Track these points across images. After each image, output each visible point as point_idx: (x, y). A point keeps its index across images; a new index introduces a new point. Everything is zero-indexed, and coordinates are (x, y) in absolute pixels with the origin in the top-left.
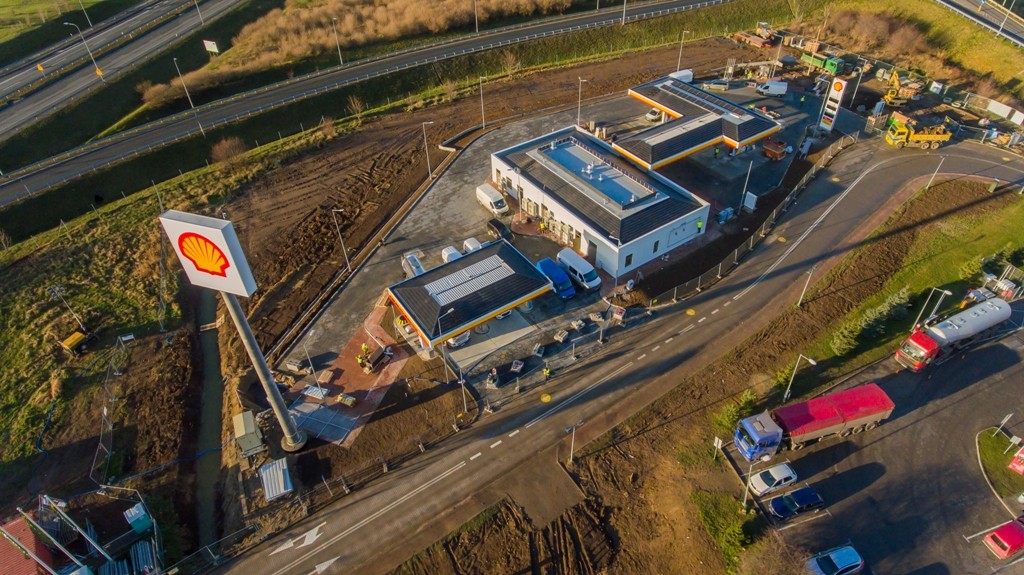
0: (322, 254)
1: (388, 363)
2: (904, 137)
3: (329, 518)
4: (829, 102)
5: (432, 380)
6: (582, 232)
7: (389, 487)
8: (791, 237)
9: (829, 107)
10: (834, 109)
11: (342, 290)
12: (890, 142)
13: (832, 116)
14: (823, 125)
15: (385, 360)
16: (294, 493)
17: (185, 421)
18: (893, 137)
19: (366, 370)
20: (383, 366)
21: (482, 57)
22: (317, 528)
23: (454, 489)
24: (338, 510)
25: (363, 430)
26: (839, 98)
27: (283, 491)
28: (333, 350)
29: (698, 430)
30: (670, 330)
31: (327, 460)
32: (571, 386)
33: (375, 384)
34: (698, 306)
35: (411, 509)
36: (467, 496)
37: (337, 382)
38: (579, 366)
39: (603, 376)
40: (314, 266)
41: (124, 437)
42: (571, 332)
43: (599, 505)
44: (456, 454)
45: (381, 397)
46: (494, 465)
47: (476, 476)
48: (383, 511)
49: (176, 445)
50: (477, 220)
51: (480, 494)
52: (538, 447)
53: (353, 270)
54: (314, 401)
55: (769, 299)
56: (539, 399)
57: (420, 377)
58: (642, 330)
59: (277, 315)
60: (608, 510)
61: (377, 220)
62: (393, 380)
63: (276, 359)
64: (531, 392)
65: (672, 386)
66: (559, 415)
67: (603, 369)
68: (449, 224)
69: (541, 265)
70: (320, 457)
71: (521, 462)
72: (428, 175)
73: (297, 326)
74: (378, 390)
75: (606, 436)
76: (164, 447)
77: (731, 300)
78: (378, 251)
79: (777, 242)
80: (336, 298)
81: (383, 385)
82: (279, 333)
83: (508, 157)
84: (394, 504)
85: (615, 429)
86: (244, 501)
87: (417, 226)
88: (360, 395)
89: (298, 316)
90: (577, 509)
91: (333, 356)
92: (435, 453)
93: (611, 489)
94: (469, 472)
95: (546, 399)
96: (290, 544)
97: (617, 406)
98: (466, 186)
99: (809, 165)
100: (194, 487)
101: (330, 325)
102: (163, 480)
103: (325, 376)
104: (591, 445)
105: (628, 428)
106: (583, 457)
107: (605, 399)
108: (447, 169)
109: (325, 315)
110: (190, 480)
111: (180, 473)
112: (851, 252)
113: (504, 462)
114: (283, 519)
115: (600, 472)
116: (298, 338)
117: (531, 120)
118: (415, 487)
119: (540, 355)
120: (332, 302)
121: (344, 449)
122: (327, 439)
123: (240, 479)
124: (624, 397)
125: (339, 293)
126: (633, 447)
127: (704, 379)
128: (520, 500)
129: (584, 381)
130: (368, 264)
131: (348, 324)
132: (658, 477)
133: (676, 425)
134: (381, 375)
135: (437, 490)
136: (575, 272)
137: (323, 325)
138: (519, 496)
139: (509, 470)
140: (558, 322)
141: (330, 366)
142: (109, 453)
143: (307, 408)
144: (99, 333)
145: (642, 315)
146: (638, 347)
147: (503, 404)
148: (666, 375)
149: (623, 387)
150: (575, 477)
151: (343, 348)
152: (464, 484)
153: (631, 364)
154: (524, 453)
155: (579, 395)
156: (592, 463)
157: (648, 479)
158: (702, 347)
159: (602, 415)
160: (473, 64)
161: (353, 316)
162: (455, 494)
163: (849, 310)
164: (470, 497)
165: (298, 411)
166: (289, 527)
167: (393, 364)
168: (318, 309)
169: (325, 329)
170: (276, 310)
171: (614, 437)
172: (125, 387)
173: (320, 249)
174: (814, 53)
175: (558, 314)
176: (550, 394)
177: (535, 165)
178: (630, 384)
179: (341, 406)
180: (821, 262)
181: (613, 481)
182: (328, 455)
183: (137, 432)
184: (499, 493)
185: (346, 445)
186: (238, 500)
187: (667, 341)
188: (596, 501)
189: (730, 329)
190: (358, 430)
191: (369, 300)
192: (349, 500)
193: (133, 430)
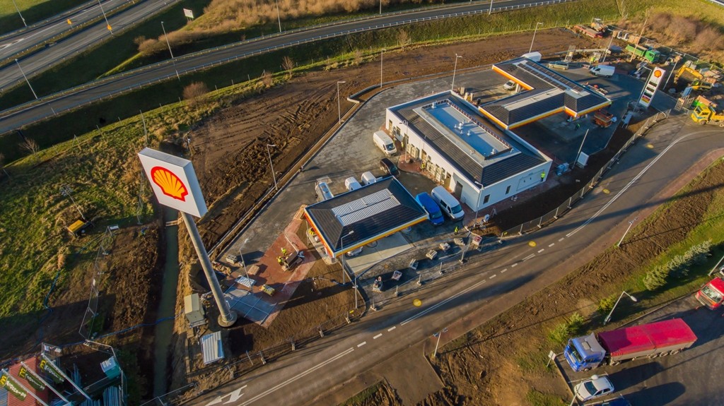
0: (257, 175)
1: (300, 263)
2: (707, 116)
3: (249, 382)
4: (649, 85)
5: (332, 281)
6: (452, 174)
7: (295, 362)
8: (614, 190)
9: (648, 89)
10: (652, 91)
11: (270, 203)
12: (695, 120)
13: (650, 96)
14: (641, 102)
15: (298, 261)
16: (225, 360)
17: (150, 294)
18: (698, 116)
19: (284, 268)
20: (296, 265)
21: (383, 33)
22: (240, 389)
23: (344, 369)
24: (256, 377)
25: (279, 314)
26: (658, 83)
27: (216, 357)
28: (261, 250)
29: (535, 340)
30: (516, 257)
31: (250, 336)
32: (438, 295)
33: (290, 279)
34: (538, 240)
35: (310, 382)
36: (353, 375)
37: (262, 275)
38: (444, 279)
39: (462, 289)
40: (251, 183)
41: (106, 302)
42: (439, 251)
43: (455, 393)
44: (347, 342)
45: (293, 290)
46: (375, 353)
47: (362, 360)
48: (290, 381)
49: (142, 312)
50: (372, 158)
51: (364, 375)
52: (410, 342)
53: (279, 189)
54: (244, 288)
55: (595, 238)
56: (412, 303)
57: (323, 277)
58: (494, 255)
59: (220, 220)
60: (462, 399)
61: (299, 152)
62: (303, 278)
63: (218, 253)
64: (407, 297)
65: (515, 303)
66: (427, 318)
67: (462, 284)
68: (352, 159)
69: (420, 197)
70: (245, 333)
71: (396, 352)
72: (338, 120)
73: (235, 229)
74: (291, 285)
75: (462, 338)
76: (133, 313)
77: (564, 236)
78: (299, 176)
79: (602, 193)
80: (265, 209)
81: (296, 280)
82: (222, 233)
83: (399, 111)
84: (298, 377)
85: (470, 333)
86: (188, 362)
87: (327, 159)
88: (278, 287)
89: (237, 221)
90: (437, 395)
91: (259, 254)
92: (332, 338)
93: (464, 381)
94: (356, 356)
95: (418, 303)
96: (219, 400)
97: (472, 315)
98: (366, 130)
99: (630, 134)
100: (153, 346)
101: (259, 230)
102: (131, 339)
103: (253, 269)
104: (450, 344)
105: (480, 334)
106: (444, 353)
107: (463, 308)
108: (352, 116)
109: (256, 222)
110: (151, 341)
111: (143, 335)
112: (661, 206)
113: (383, 351)
114: (216, 379)
115: (457, 367)
116: (236, 238)
117: (416, 83)
118: (314, 365)
119: (415, 268)
120: (262, 212)
121: (263, 328)
122: (252, 320)
123: (186, 344)
124: (477, 308)
125: (268, 206)
126: (483, 350)
127: (541, 299)
128: (393, 383)
129: (447, 292)
130: (291, 185)
131: (273, 230)
132: (501, 376)
133: (517, 335)
134: (295, 273)
135: (332, 368)
136: (445, 205)
137: (254, 230)
138: (393, 380)
139: (387, 358)
140: (430, 243)
141: (257, 262)
142: (94, 315)
143: (239, 293)
144: (95, 222)
145: (494, 243)
146: (490, 268)
147: (385, 305)
148: (511, 293)
149: (477, 300)
150: (437, 369)
151: (268, 249)
152: (351, 366)
153: (484, 281)
154: (398, 346)
155: (443, 302)
156: (450, 358)
157: (493, 376)
158: (540, 273)
159: (460, 321)
160: (376, 38)
161: (277, 225)
162: (344, 373)
163: (658, 253)
164: (355, 377)
165: (232, 295)
166: (220, 387)
167: (304, 265)
168: (252, 217)
169: (256, 233)
170: (221, 215)
171: (469, 339)
172: (109, 265)
173: (255, 171)
174: (637, 45)
175: (429, 237)
176: (421, 300)
177: (419, 119)
178: (483, 297)
179: (263, 294)
180: (637, 212)
181: (466, 375)
182: (251, 332)
183: (115, 299)
184: (378, 376)
185: (265, 325)
186: (183, 361)
187: (513, 266)
188: (452, 391)
189: (563, 260)
190: (275, 314)
191: (289, 213)
192: (265, 370)
193: (112, 297)
